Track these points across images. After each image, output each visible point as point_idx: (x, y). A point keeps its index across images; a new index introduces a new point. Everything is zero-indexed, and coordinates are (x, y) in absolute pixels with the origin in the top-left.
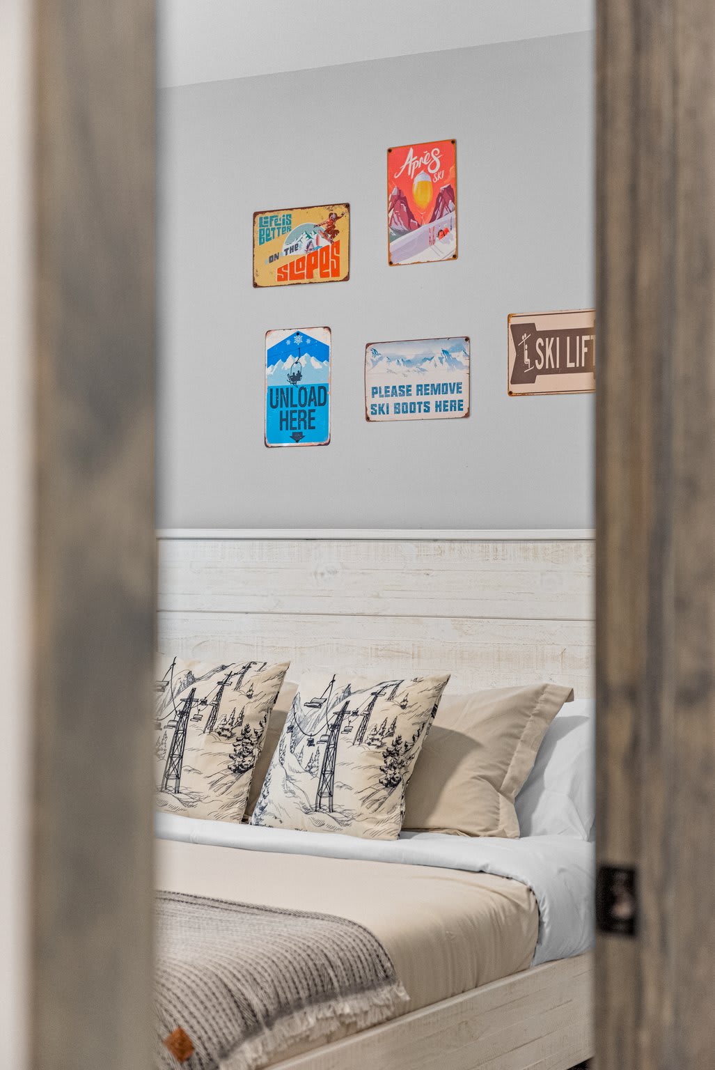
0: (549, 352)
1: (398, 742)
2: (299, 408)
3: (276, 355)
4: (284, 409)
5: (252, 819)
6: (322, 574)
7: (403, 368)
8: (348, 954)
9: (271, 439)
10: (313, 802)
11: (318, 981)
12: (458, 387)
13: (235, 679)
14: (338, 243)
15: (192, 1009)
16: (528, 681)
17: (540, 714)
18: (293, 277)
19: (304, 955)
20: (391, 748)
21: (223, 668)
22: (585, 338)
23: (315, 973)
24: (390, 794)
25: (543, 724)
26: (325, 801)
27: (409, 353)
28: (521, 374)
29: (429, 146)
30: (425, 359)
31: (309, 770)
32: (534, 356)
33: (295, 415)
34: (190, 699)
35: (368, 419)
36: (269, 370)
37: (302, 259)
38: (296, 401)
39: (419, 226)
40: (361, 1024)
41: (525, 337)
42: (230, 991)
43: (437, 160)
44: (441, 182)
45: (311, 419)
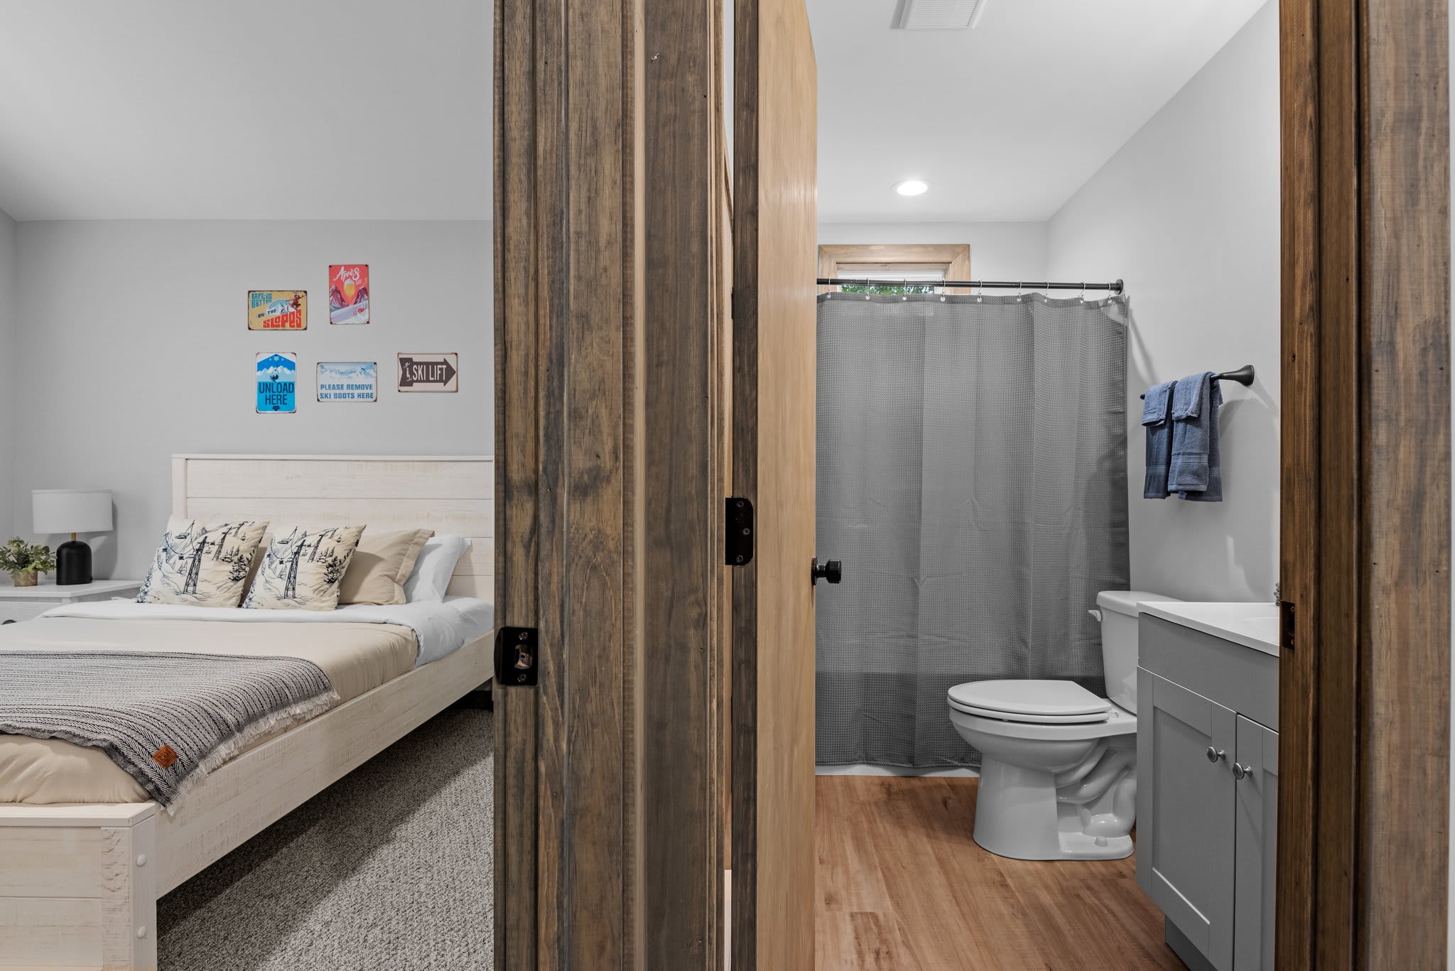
0: (420, 372)
1: (335, 560)
2: (277, 393)
3: (262, 366)
4: (268, 394)
5: (244, 605)
6: (291, 478)
7: (339, 376)
8: (299, 678)
9: (260, 409)
10: (283, 594)
11: (277, 697)
12: (371, 386)
13: (233, 531)
14: (300, 311)
15: (177, 730)
16: (409, 528)
17: (416, 543)
18: (273, 326)
19: (268, 683)
20: (331, 563)
21: (226, 525)
22: (439, 366)
23: (275, 693)
24: (330, 587)
25: (418, 549)
26: (290, 593)
27: (343, 368)
28: (405, 382)
29: (353, 267)
30: (352, 372)
31: (280, 576)
32: (412, 374)
33: (275, 397)
34: (204, 542)
35: (318, 400)
36: (259, 373)
37: (279, 317)
38: (275, 390)
39: (348, 306)
40: (308, 717)
41: (407, 364)
42: (209, 714)
43: (358, 274)
44: (360, 285)
45: (284, 399)
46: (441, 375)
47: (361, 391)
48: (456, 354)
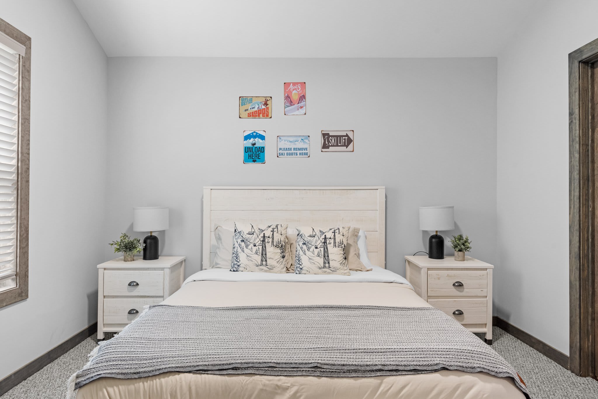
0: (333, 141)
1: (345, 246)
2: (255, 153)
3: (247, 138)
4: (250, 153)
6: (269, 199)
7: (290, 143)
9: (245, 161)
10: (322, 266)
12: (306, 149)
13: (276, 230)
14: (268, 107)
18: (253, 116)
20: (344, 248)
21: (270, 226)
22: (343, 138)
26: (327, 265)
27: (291, 139)
28: (325, 146)
29: (297, 83)
30: (296, 141)
31: (318, 256)
32: (329, 142)
33: (253, 155)
34: (264, 237)
35: (278, 157)
36: (245, 142)
37: (256, 111)
38: (254, 151)
39: (294, 105)
41: (326, 137)
43: (300, 88)
44: (301, 94)
45: (259, 156)
46: (345, 142)
47: (301, 152)
48: (353, 131)
